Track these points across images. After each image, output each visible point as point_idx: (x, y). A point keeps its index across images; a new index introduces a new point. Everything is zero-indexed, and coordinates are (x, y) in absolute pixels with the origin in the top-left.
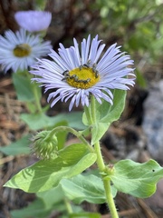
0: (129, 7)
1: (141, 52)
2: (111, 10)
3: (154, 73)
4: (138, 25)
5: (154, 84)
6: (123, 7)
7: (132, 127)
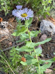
0: (37, 6)
1: (40, 14)
2: (34, 7)
3: (42, 19)
4: (39, 9)
5: (42, 20)
6: (36, 6)
7: (38, 28)
